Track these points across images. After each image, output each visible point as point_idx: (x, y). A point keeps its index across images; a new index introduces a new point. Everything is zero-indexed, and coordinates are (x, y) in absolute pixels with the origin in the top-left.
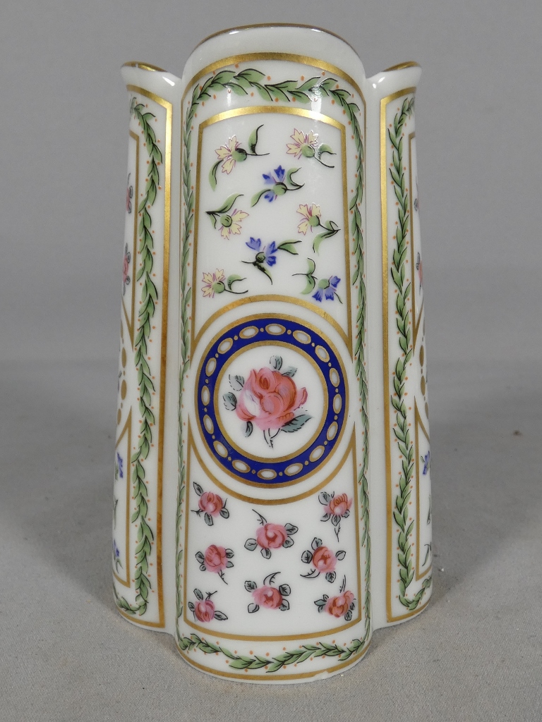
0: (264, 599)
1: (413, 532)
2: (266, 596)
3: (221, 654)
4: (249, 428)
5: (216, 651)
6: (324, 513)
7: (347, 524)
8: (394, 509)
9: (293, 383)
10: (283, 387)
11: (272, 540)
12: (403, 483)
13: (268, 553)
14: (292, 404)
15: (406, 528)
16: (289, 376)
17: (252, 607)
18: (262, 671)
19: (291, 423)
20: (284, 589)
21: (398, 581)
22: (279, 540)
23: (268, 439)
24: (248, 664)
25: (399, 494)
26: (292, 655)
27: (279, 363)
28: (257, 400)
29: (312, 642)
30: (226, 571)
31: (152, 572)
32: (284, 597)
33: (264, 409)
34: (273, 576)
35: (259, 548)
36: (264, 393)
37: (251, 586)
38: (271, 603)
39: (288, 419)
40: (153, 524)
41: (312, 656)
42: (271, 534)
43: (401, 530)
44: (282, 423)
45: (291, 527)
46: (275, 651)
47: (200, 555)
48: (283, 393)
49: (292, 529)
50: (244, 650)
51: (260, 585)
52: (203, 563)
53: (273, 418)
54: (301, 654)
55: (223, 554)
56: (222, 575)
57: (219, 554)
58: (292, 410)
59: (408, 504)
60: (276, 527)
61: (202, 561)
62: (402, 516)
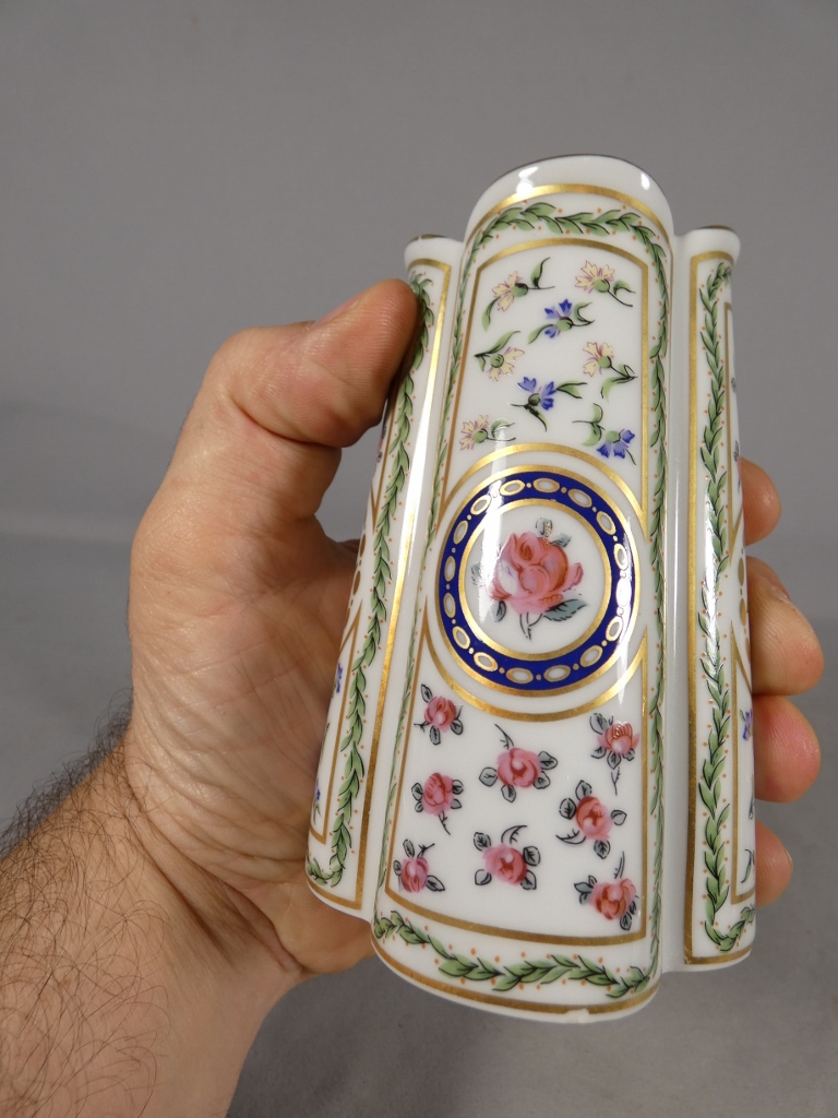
0: (500, 865)
1: (728, 822)
2: (503, 861)
3: (428, 946)
4: (501, 610)
5: (422, 941)
6: (596, 745)
7: (630, 771)
8: (700, 780)
9: (564, 556)
10: (550, 559)
11: (519, 773)
12: (714, 742)
13: (511, 793)
14: (560, 583)
15: (718, 812)
16: (559, 545)
17: (482, 876)
18: (485, 987)
19: (558, 609)
20: (530, 855)
21: (704, 897)
22: (529, 775)
23: (526, 626)
24: (467, 970)
25: (708, 758)
26: (534, 969)
27: (546, 527)
28: (515, 573)
29: (567, 952)
30: (450, 813)
31: (355, 823)
32: (529, 868)
33: (522, 586)
34: (516, 830)
35: (499, 784)
36: (525, 564)
37: (482, 842)
38: (509, 874)
39: (555, 603)
40: (366, 755)
41: (566, 976)
42: (518, 765)
43: (709, 814)
44: (546, 607)
45: (547, 758)
46: (510, 955)
47: (418, 789)
48: (550, 566)
49: (549, 762)
50: (465, 945)
51: (496, 842)
52: (420, 801)
53: (535, 599)
54: (547, 970)
55: (449, 788)
56: (443, 820)
57: (443, 786)
58: (560, 591)
59: (720, 776)
60: (525, 755)
61: (418, 796)
62: (711, 792)
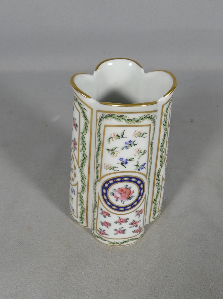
1: (158, 204)
2: (119, 232)
3: (107, 241)
4: (117, 199)
5: (105, 240)
6: (136, 215)
7: (142, 215)
8: (154, 201)
9: (130, 190)
10: (127, 191)
13: (121, 224)
14: (130, 194)
15: (156, 204)
16: (129, 189)
17: (115, 234)
18: (118, 245)
19: (129, 198)
20: (124, 230)
22: (124, 221)
23: (122, 202)
24: (114, 243)
27: (127, 186)
28: (120, 194)
30: (109, 227)
32: (124, 232)
33: (121, 196)
34: (122, 228)
35: (118, 223)
36: (122, 193)
37: (115, 230)
39: (128, 198)
41: (131, 241)
42: (122, 220)
44: (127, 198)
46: (122, 241)
47: (102, 222)
48: (127, 192)
49: (127, 219)
50: (113, 241)
51: (118, 230)
52: (102, 224)
53: (124, 198)
54: (128, 241)
55: (108, 224)
56: (108, 228)
58: (130, 196)
60: (123, 219)
62: (156, 201)
